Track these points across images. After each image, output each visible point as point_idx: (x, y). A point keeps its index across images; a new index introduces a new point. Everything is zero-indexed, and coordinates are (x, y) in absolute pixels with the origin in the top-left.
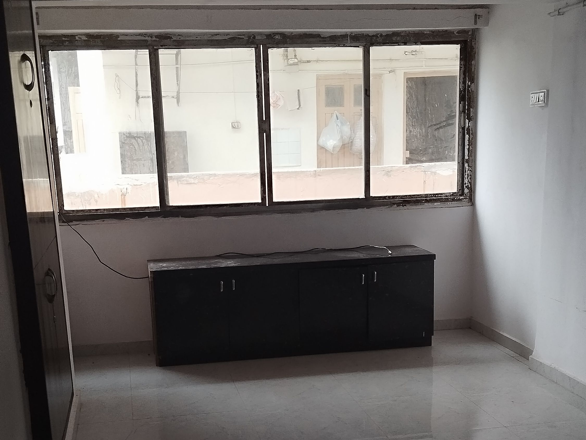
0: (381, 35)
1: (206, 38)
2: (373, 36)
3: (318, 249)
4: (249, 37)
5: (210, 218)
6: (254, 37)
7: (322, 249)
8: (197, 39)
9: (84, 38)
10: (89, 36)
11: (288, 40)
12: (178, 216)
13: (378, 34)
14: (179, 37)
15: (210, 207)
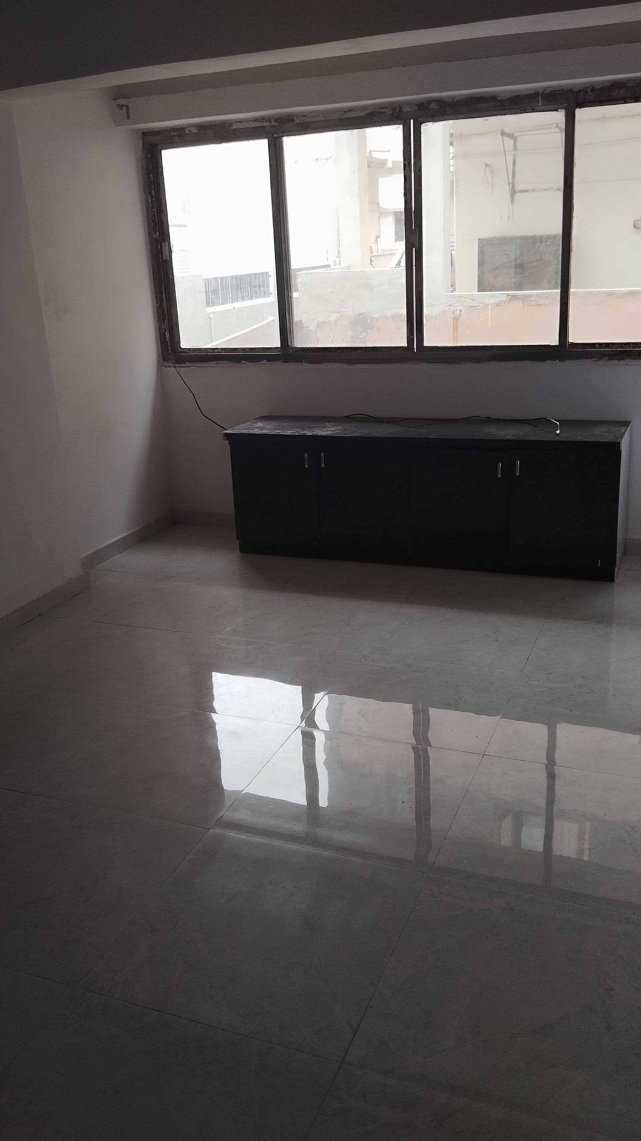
0: (593, 89)
1: (337, 116)
2: (580, 91)
3: (479, 417)
4: (394, 110)
5: (341, 365)
6: (401, 109)
7: (486, 417)
8: (325, 119)
9: (194, 130)
10: (201, 127)
11: (448, 109)
12: (301, 361)
13: (588, 88)
14: (304, 118)
15: (340, 351)
